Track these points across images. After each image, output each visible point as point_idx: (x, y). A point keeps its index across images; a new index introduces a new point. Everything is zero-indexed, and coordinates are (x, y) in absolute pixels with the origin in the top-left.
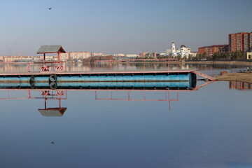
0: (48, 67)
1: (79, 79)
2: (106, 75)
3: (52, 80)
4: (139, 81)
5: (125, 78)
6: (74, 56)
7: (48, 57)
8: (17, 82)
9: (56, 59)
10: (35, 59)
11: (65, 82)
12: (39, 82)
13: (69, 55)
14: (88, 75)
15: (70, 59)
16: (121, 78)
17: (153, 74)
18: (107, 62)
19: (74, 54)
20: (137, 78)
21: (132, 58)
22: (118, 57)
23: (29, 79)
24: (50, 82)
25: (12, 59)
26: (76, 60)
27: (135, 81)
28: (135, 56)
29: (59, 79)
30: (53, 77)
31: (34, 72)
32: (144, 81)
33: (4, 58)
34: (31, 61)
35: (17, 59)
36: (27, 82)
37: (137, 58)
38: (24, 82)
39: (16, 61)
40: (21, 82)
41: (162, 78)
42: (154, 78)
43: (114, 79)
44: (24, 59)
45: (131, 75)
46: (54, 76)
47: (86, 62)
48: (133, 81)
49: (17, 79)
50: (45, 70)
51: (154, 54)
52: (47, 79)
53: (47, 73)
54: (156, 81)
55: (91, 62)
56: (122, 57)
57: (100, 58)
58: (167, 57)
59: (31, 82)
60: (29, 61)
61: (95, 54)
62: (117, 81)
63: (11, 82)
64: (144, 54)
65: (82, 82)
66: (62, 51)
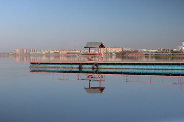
0: (92, 57)
1: (115, 67)
2: (134, 64)
3: (95, 67)
4: (159, 69)
5: (148, 67)
6: (110, 50)
7: (92, 51)
8: (70, 68)
9: (97, 52)
10: (82, 52)
11: (104, 68)
12: (85, 68)
14: (121, 64)
15: (107, 52)
16: (145, 67)
17: (169, 64)
18: (134, 55)
20: (157, 67)
21: (153, 52)
22: (142, 52)
23: (78, 66)
24: (93, 68)
25: (65, 52)
26: (111, 53)
27: (156, 69)
28: (155, 51)
29: (100, 66)
30: (96, 65)
31: (82, 61)
32: (163, 69)
33: (59, 51)
34: (79, 53)
35: (69, 52)
36: (77, 68)
38: (75, 68)
39: (68, 53)
40: (72, 68)
41: (176, 67)
42: (170, 67)
43: (141, 67)
44: (74, 52)
45: (153, 64)
46: (97, 64)
47: (118, 55)
48: (154, 69)
49: (70, 66)
50: (90, 60)
51: (169, 50)
52: (91, 66)
53: (91, 62)
54: (171, 69)
55: (122, 55)
56: (145, 51)
57: (129, 52)
58: (178, 52)
59: (80, 68)
60: (77, 53)
61: (125, 49)
62: (142, 69)
63: (65, 68)
64: (162, 50)
65: (116, 69)
66: (102, 46)
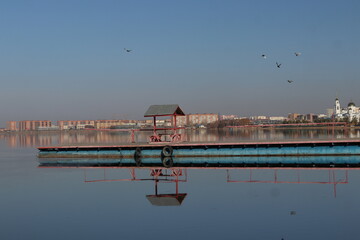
0: (160, 135)
1: (205, 152)
2: (242, 147)
3: (166, 154)
4: (291, 155)
5: (270, 151)
6: (194, 119)
7: (160, 122)
8: (116, 157)
9: (169, 124)
10: (139, 124)
11: (184, 156)
12: (147, 157)
13: (188, 119)
14: (217, 147)
15: (189, 124)
16: (263, 152)
17: (311, 145)
18: (241, 128)
19: (194, 117)
20: (288, 151)
21: (278, 122)
22: (257, 121)
23: (133, 152)
24: (163, 157)
25: (107, 125)
26: (197, 126)
27: (285, 155)
28: (282, 118)
29: (175, 152)
30: (167, 150)
31: (140, 143)
32: (298, 155)
33: (96, 123)
34: (133, 127)
35: (115, 124)
36: (131, 157)
37: (285, 122)
38: (127, 157)
39: (112, 128)
40: (122, 157)
41: (324, 151)
42: (313, 151)
43: (255, 152)
44: (124, 124)
45: (279, 146)
46: (170, 149)
47: (211, 129)
48: (281, 155)
49: (117, 153)
50: (156, 140)
51: (309, 116)
52: (158, 153)
53: (158, 144)
54: (315, 155)
55: (219, 128)
56: (262, 120)
57: (232, 123)
58: (328, 120)
59: (136, 157)
60: (130, 127)
61: (224, 117)
62: (258, 156)
63: (107, 157)
64: (295, 116)
65: (208, 156)
66: (179, 112)
